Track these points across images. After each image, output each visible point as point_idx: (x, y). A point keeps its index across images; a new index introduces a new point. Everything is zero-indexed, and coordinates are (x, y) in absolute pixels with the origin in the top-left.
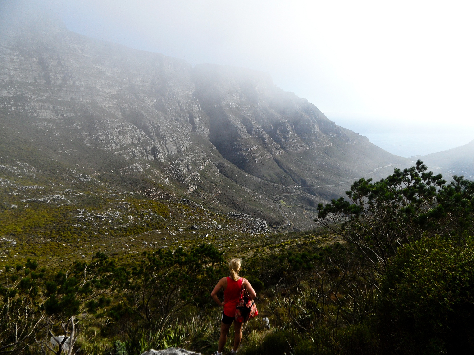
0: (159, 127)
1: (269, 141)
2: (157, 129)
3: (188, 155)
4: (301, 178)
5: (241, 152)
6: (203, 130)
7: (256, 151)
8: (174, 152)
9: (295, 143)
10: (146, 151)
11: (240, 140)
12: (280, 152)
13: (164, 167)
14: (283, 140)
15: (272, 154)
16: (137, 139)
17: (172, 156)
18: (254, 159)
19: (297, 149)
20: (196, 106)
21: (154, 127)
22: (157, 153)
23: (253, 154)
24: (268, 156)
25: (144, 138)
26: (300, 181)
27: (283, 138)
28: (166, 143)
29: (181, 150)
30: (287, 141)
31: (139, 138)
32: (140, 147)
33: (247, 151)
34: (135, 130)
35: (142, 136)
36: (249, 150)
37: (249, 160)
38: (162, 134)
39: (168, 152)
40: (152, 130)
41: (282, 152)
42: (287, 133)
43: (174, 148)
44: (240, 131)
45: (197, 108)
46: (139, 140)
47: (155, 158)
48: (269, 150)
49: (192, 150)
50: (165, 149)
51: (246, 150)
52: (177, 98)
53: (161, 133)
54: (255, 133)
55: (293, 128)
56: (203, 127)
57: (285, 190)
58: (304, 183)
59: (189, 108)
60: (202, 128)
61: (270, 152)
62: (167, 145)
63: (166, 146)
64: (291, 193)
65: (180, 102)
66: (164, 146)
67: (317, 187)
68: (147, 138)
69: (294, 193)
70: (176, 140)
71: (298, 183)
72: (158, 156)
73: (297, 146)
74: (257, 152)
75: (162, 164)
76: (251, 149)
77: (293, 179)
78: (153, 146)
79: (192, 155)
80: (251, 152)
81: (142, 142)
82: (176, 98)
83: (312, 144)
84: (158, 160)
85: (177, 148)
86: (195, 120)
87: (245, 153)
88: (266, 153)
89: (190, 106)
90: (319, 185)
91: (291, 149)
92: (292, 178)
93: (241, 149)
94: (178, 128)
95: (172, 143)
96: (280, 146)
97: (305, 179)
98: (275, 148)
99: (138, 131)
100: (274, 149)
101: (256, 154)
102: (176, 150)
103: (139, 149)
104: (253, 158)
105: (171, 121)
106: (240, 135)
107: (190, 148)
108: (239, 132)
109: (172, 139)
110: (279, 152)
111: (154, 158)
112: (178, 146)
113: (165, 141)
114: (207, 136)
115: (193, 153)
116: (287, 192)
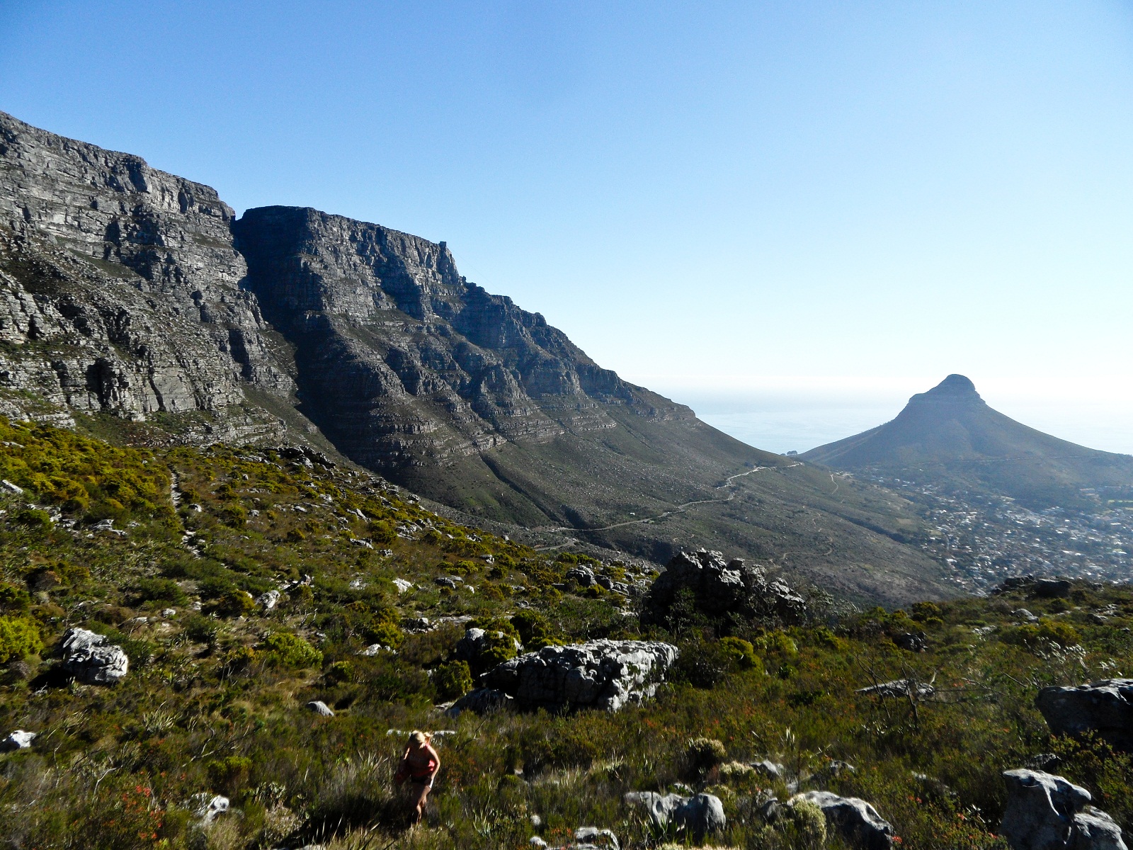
0: (123, 313)
1: (465, 411)
2: (117, 321)
3: (236, 426)
4: (563, 507)
5: (393, 437)
6: (275, 376)
7: (436, 435)
8: (183, 403)
9: (528, 418)
10: (61, 376)
11: (386, 405)
12: (495, 440)
13: (144, 440)
14: (498, 411)
15: (475, 445)
16: (24, 327)
17: (178, 417)
18: (431, 455)
19: (535, 435)
20: (250, 314)
21: (106, 314)
22: (111, 386)
23: (428, 442)
24: (467, 450)
25: (57, 329)
26: (561, 514)
27: (498, 405)
28: (151, 372)
29: (210, 400)
30: (509, 413)
31: (32, 324)
32: (33, 358)
33: (412, 433)
34: (15, 294)
35: (49, 319)
36: (417, 433)
37: (419, 460)
38: (136, 341)
39: (160, 401)
40: (98, 321)
41: (501, 440)
42: (506, 392)
43: (185, 389)
44: (386, 378)
45: (253, 320)
46: (33, 332)
47: (104, 405)
48: (466, 434)
49: (247, 411)
50: (148, 389)
51: (409, 431)
52: (189, 285)
53: (133, 337)
54: (426, 390)
55: (518, 381)
56: (274, 370)
57: (533, 537)
58: (573, 518)
59: (229, 315)
60: (270, 371)
61: (471, 439)
62: (157, 378)
63: (151, 382)
64: (549, 545)
65: (201, 297)
66: (144, 381)
67: (610, 527)
68: (70, 329)
69: (559, 544)
70: (193, 367)
71: (559, 521)
72: (115, 399)
73: (536, 426)
74: (438, 438)
75: (134, 429)
76: (422, 428)
77: (543, 510)
78: (97, 360)
79: (247, 424)
80: (421, 436)
81: (47, 343)
82: (186, 283)
83: (571, 422)
84: (116, 414)
85: (197, 391)
86: (247, 347)
87: (405, 438)
88: (462, 443)
89: (232, 311)
90: (614, 521)
91: (521, 435)
92: (539, 505)
93: (392, 430)
94: (197, 335)
95: (177, 371)
96: (491, 427)
97: (575, 507)
98: (483, 430)
99: (29, 298)
100: (481, 432)
101: (436, 443)
102: (193, 400)
103: (29, 364)
104: (431, 453)
105: (170, 314)
106: (386, 392)
107: (241, 405)
108: (384, 382)
109: (174, 361)
110: (492, 440)
111: (97, 406)
112: (200, 385)
113: (150, 363)
114: (286, 395)
115: (254, 419)
116: (538, 542)
